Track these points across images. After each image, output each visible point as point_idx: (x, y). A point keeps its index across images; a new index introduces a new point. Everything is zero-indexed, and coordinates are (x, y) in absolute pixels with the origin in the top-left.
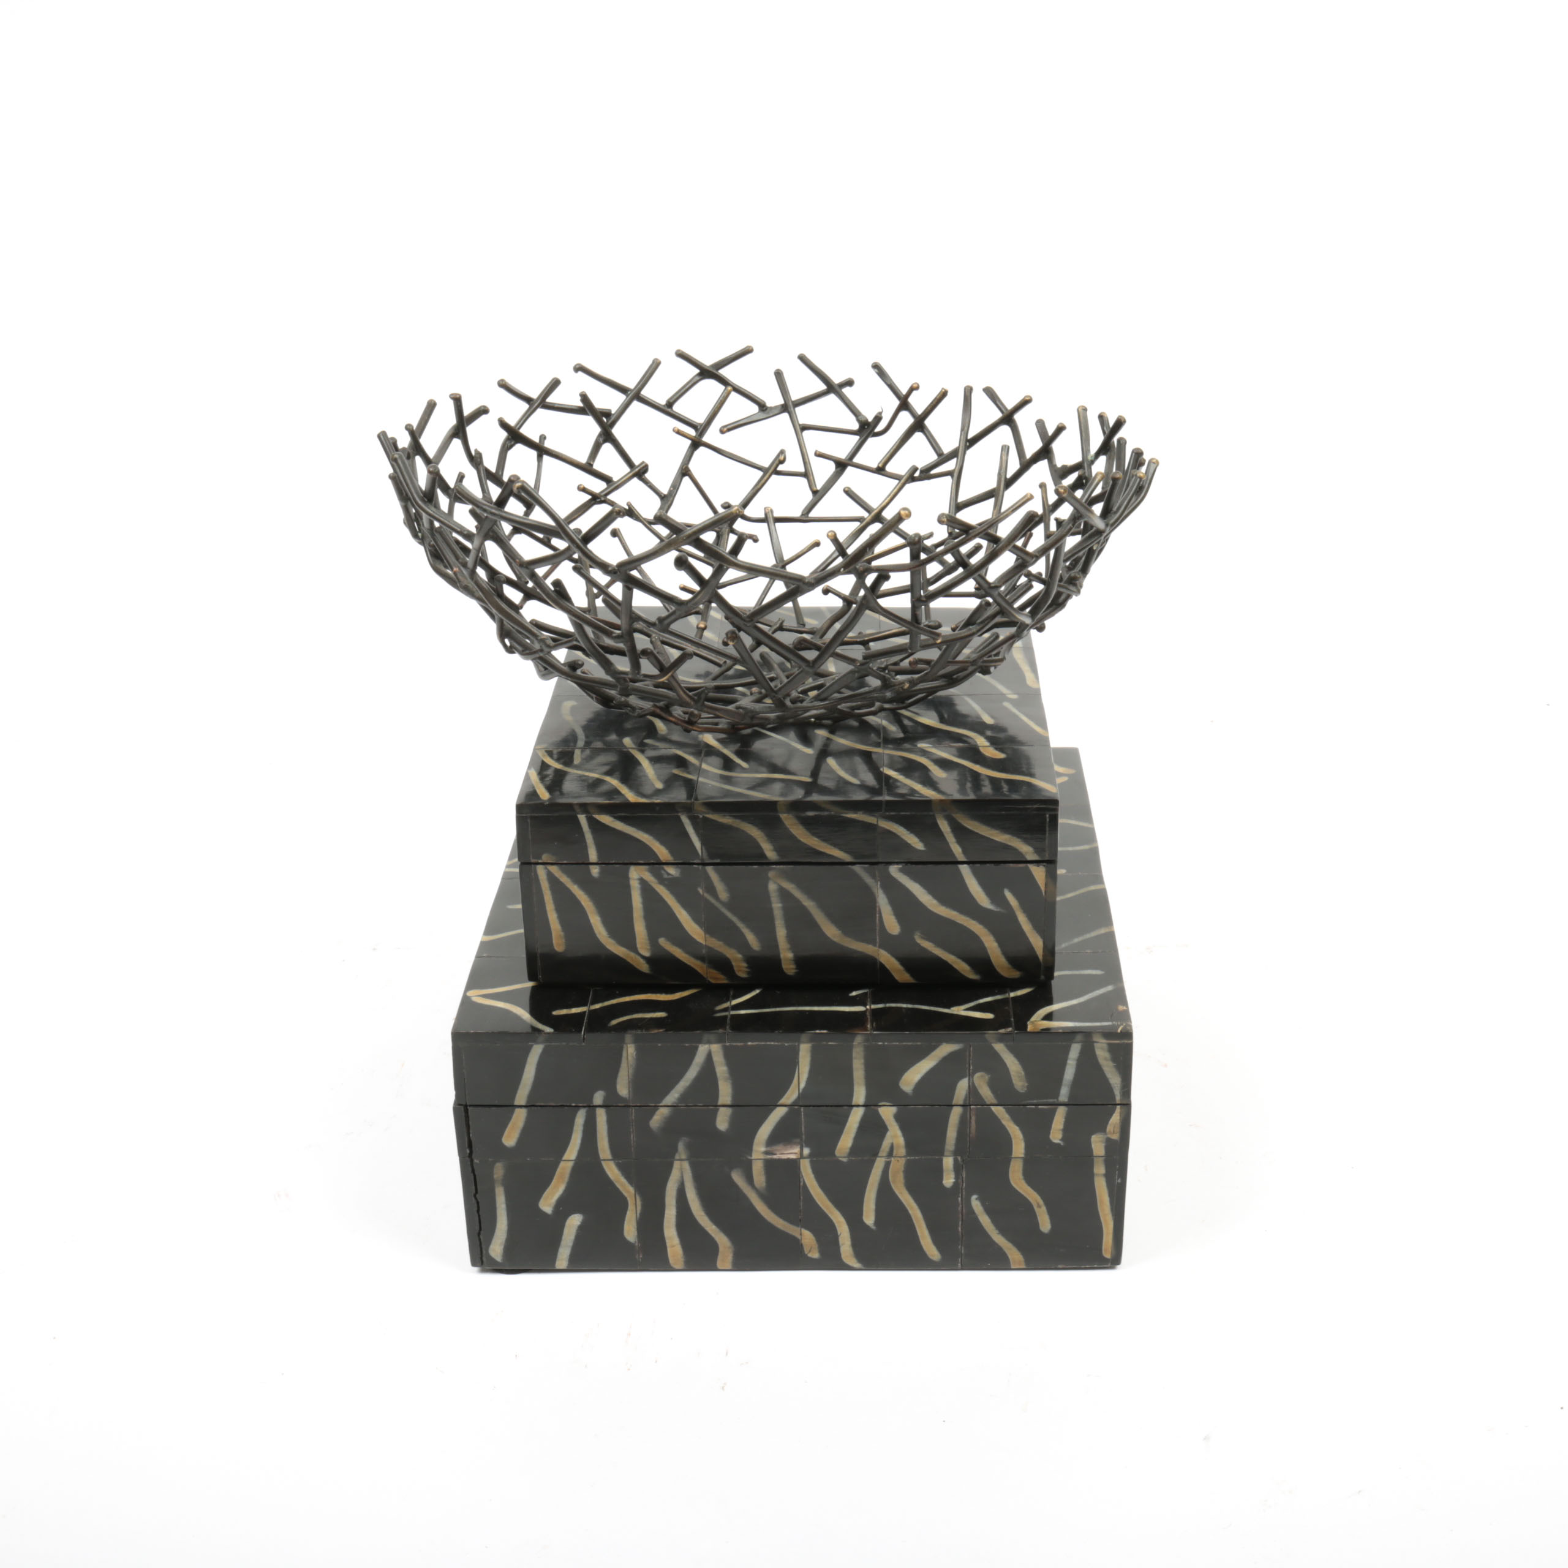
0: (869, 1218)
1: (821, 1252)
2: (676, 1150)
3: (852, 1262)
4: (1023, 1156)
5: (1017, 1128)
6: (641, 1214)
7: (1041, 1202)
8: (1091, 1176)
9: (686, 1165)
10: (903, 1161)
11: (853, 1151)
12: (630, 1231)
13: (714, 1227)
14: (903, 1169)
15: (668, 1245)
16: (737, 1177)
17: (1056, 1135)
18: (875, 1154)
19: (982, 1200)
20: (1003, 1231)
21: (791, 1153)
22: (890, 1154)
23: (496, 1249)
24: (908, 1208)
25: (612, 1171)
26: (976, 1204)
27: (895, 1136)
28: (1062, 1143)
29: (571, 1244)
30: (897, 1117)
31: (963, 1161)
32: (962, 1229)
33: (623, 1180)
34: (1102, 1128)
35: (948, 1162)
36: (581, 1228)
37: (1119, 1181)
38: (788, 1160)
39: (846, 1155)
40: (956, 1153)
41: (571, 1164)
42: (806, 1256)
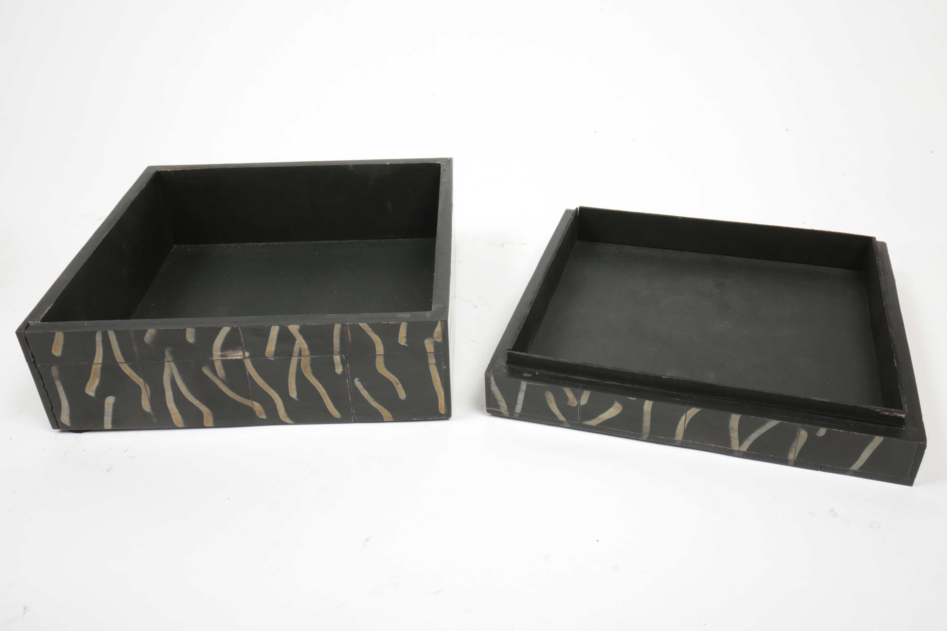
0: (293, 394)
1: (267, 414)
2: (164, 356)
3: (287, 420)
4: (383, 353)
5: (377, 336)
6: (151, 395)
7: (398, 382)
8: (427, 365)
9: (173, 365)
10: (308, 359)
11: (277, 353)
12: (146, 406)
13: (198, 402)
14: (309, 363)
15: (171, 413)
16: (206, 371)
17: (402, 340)
18: (291, 355)
19: (361, 381)
20: (376, 399)
21: (238, 355)
22: (300, 354)
23: (65, 418)
24: (317, 387)
25: (127, 369)
26: (358, 383)
27: (301, 343)
28: (406, 345)
29: (111, 414)
30: (301, 331)
31: (346, 357)
32: (351, 399)
33: (135, 375)
34: (431, 335)
35: (337, 359)
36: (115, 405)
37: (445, 367)
38: (237, 359)
39: (272, 356)
40: (341, 353)
41: (100, 366)
42: (258, 417)
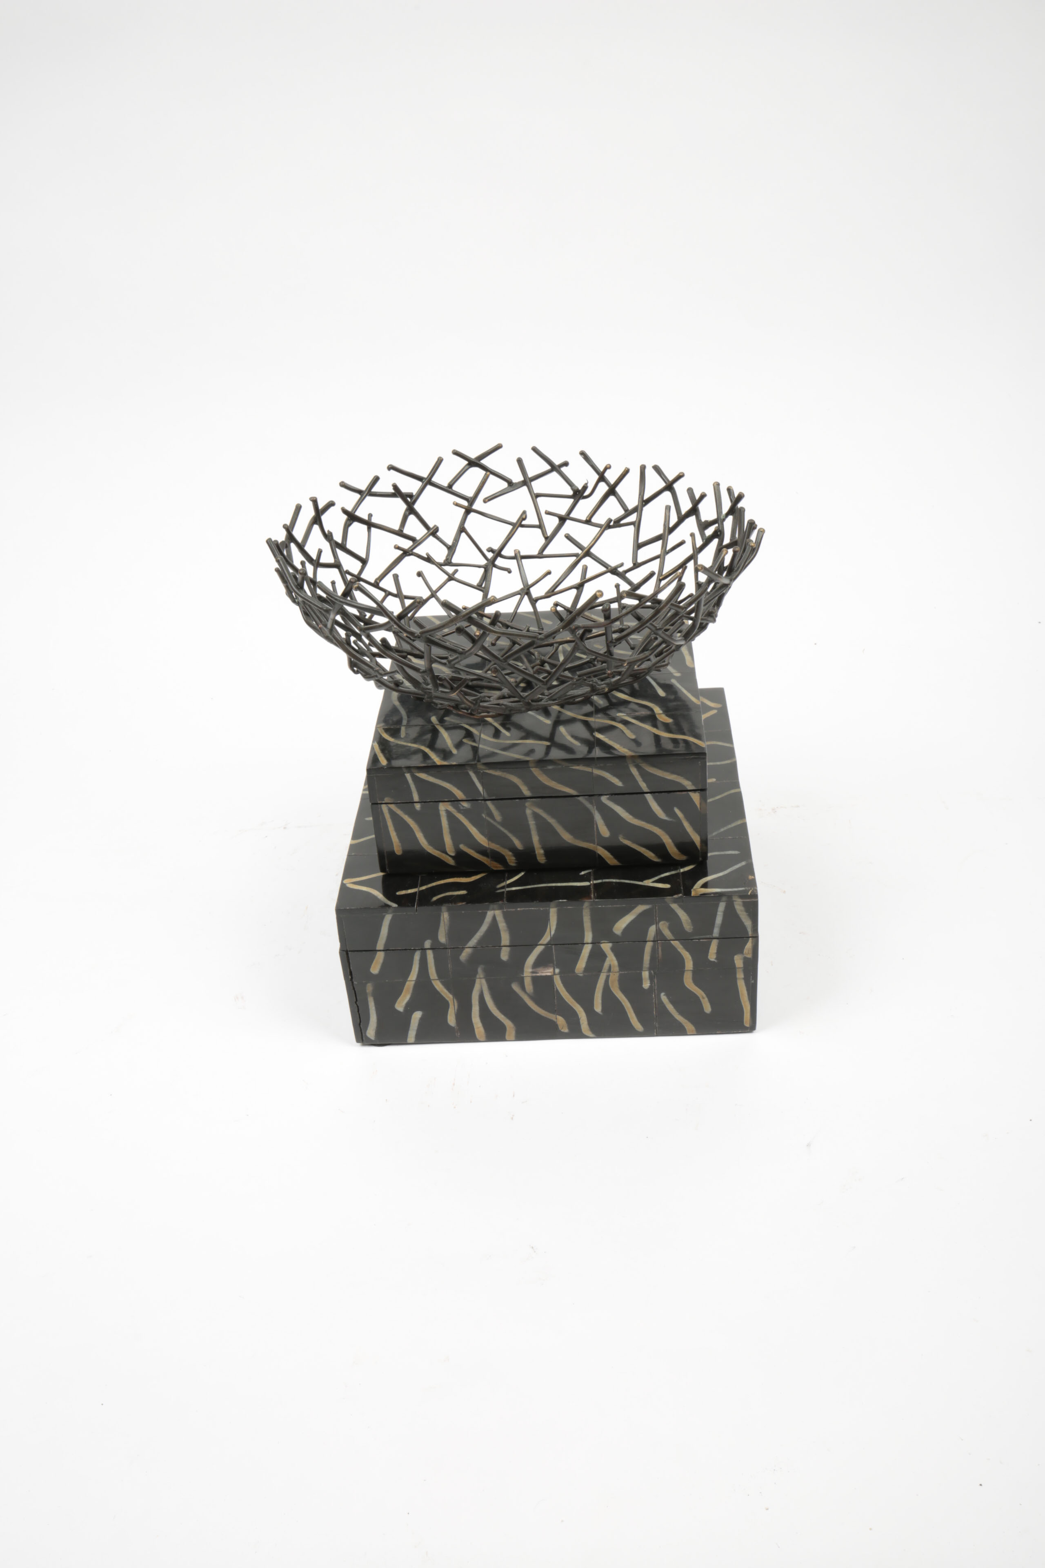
0: (598, 1008)
1: (569, 1028)
2: (476, 973)
3: (589, 1033)
4: (692, 969)
5: (688, 953)
6: (457, 1010)
7: (704, 995)
8: (735, 979)
9: (484, 981)
10: (617, 975)
11: (586, 969)
12: (452, 1020)
13: (503, 1016)
14: (617, 979)
15: (475, 1027)
16: (515, 987)
17: (712, 956)
18: (600, 971)
19: (667, 995)
20: (681, 1013)
21: (548, 972)
22: (609, 970)
23: (371, 1032)
24: (622, 1002)
25: (438, 986)
26: (664, 998)
27: (611, 960)
28: (716, 961)
29: (416, 1028)
30: (612, 949)
31: (655, 973)
32: (656, 1013)
33: (445, 991)
34: (741, 951)
35: (646, 974)
36: (422, 1020)
37: (753, 982)
38: (546, 976)
39: (582, 972)
40: (650, 969)
41: (413, 983)
42: (560, 1031)
